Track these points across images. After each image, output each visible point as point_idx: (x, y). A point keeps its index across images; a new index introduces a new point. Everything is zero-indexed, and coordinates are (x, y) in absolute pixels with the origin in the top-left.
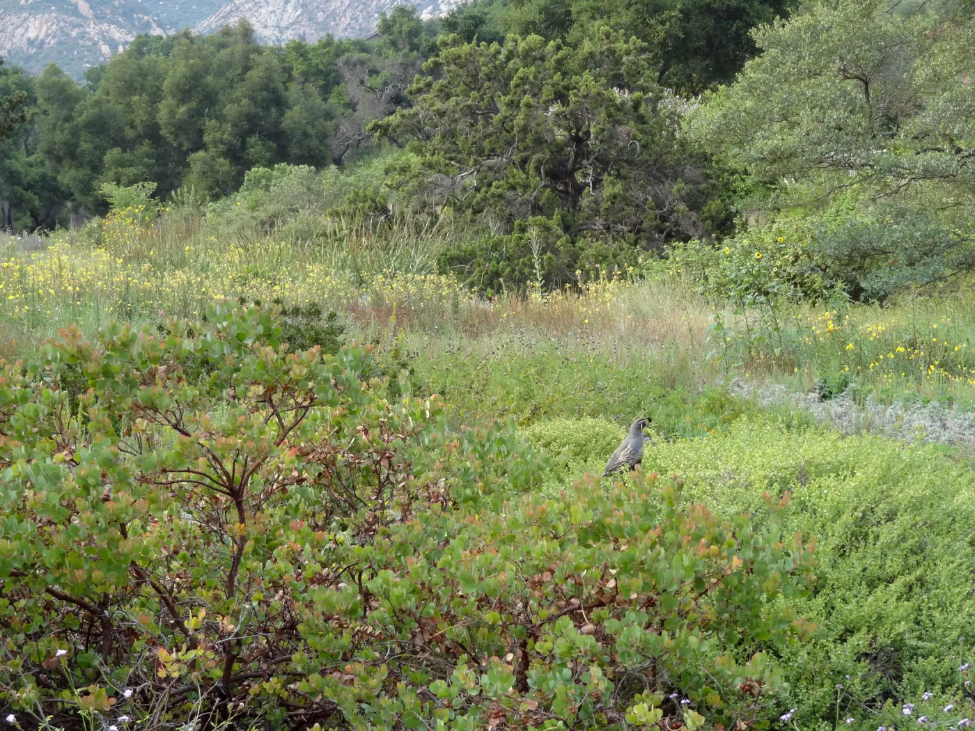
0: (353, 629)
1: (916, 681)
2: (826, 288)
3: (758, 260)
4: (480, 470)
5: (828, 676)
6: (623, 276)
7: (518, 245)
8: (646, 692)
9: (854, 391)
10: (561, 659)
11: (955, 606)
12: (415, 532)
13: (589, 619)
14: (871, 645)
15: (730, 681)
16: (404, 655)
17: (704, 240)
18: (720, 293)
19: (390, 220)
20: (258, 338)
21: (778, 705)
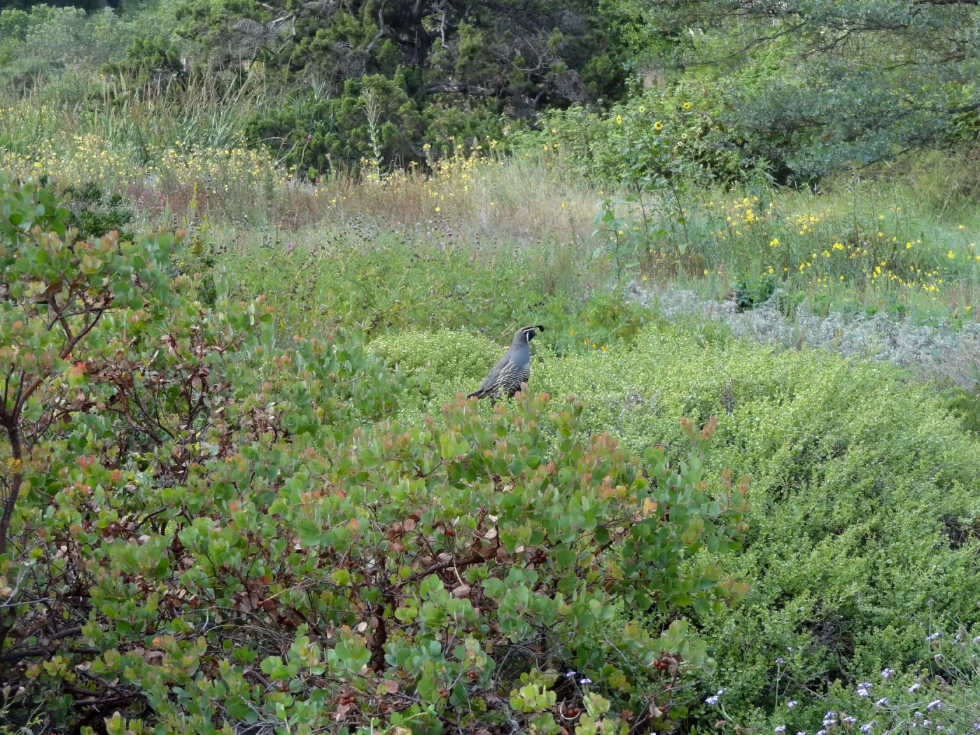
0: (160, 593)
1: (870, 657)
2: (743, 167)
3: (658, 132)
4: (318, 393)
5: (760, 650)
6: (485, 152)
7: (349, 112)
8: (534, 670)
9: (781, 299)
10: (427, 629)
11: (919, 562)
12: (239, 469)
13: (463, 580)
14: (814, 612)
15: (640, 656)
16: (227, 625)
17: (587, 106)
18: (609, 175)
19: (183, 78)
20: (38, 221)
21: (698, 687)
